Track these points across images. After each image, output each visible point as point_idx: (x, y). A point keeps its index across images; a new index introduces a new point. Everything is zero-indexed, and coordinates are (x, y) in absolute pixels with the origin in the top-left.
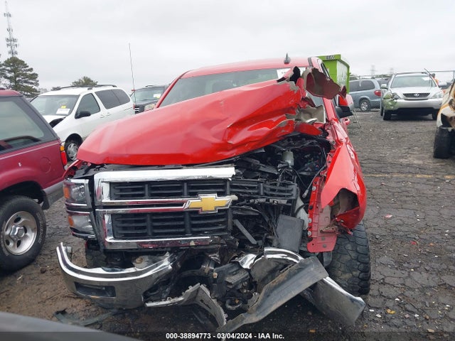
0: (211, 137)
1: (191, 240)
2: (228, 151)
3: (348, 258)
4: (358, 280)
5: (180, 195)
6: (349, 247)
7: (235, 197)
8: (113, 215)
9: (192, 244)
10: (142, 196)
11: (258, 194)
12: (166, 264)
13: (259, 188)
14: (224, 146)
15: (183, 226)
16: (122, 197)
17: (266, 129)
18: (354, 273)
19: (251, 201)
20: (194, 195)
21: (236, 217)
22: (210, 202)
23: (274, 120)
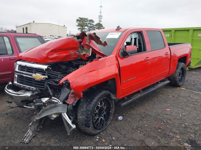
0: (44, 54)
1: (31, 88)
2: (49, 60)
3: (83, 110)
4: (84, 120)
5: (32, 72)
6: (85, 106)
7: (47, 77)
8: (18, 75)
9: (31, 89)
10: (24, 71)
11: (57, 78)
12: (29, 94)
13: (58, 76)
14: (46, 58)
15: (32, 83)
16: (22, 70)
17: (65, 54)
18: (83, 117)
19: (54, 80)
20: (35, 73)
21: (48, 84)
22: (38, 76)
23: (71, 51)
